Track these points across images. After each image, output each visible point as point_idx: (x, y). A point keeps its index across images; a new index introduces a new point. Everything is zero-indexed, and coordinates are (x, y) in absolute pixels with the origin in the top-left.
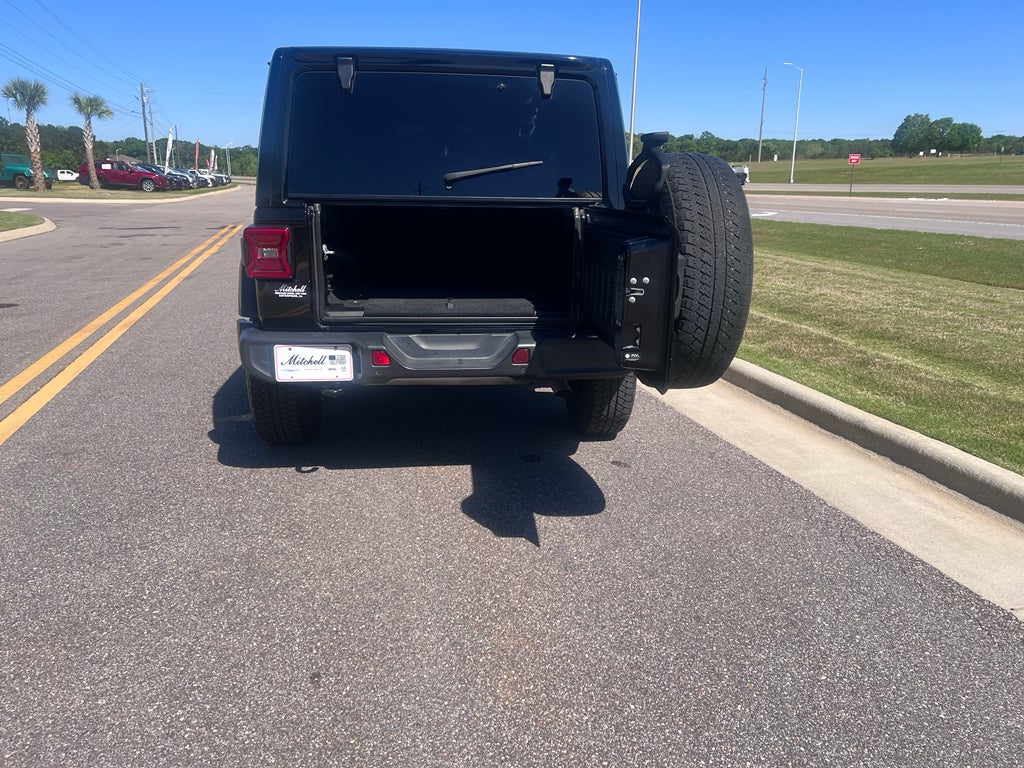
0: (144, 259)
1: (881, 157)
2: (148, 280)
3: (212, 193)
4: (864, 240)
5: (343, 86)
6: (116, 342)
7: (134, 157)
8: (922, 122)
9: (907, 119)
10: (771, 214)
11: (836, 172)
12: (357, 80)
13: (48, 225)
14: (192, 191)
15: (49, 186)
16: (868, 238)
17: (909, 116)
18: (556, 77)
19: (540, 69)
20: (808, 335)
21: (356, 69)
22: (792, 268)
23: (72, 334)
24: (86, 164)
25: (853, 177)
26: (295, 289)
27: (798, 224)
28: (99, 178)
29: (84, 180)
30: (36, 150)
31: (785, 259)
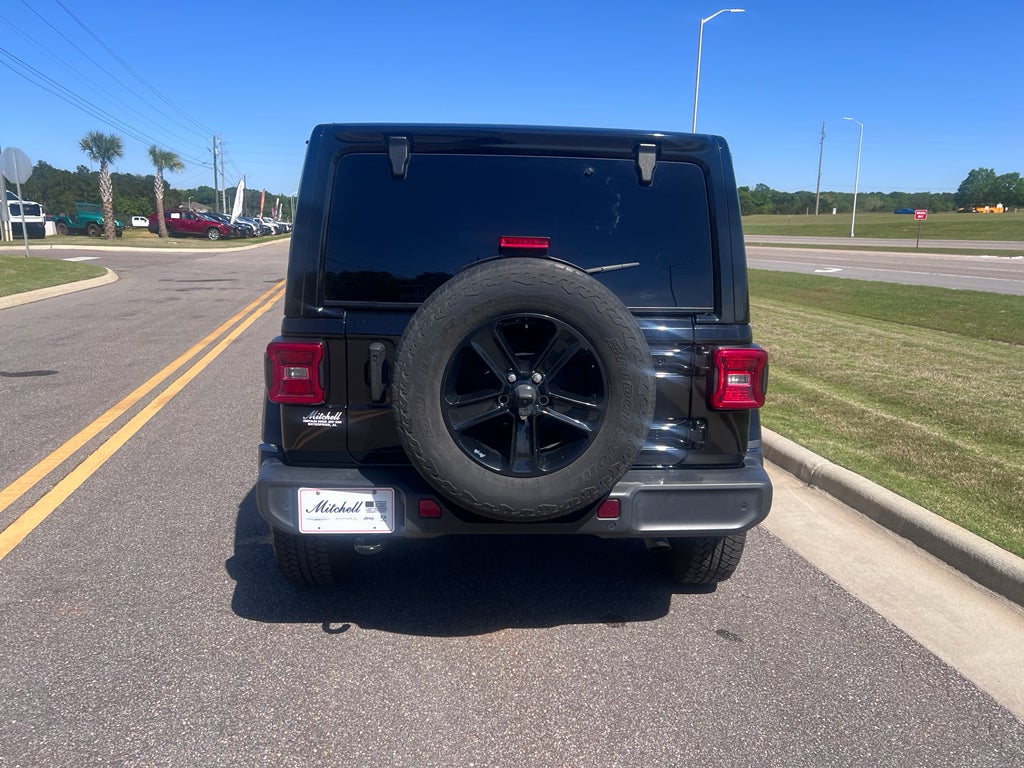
0: (196, 317)
1: (943, 210)
2: (196, 343)
3: (274, 242)
4: (939, 301)
5: (396, 171)
6: (147, 424)
7: (205, 204)
8: (988, 176)
9: (972, 174)
10: (835, 270)
11: (899, 226)
12: (413, 164)
13: (110, 277)
14: (256, 239)
15: (119, 234)
16: (943, 299)
17: (973, 171)
18: (658, 159)
19: (637, 149)
20: (924, 438)
21: (411, 150)
22: (879, 341)
23: (104, 412)
24: (156, 214)
25: (918, 231)
26: (328, 417)
27: (865, 283)
28: (167, 226)
29: (154, 228)
30: (108, 200)
31: (868, 329)
